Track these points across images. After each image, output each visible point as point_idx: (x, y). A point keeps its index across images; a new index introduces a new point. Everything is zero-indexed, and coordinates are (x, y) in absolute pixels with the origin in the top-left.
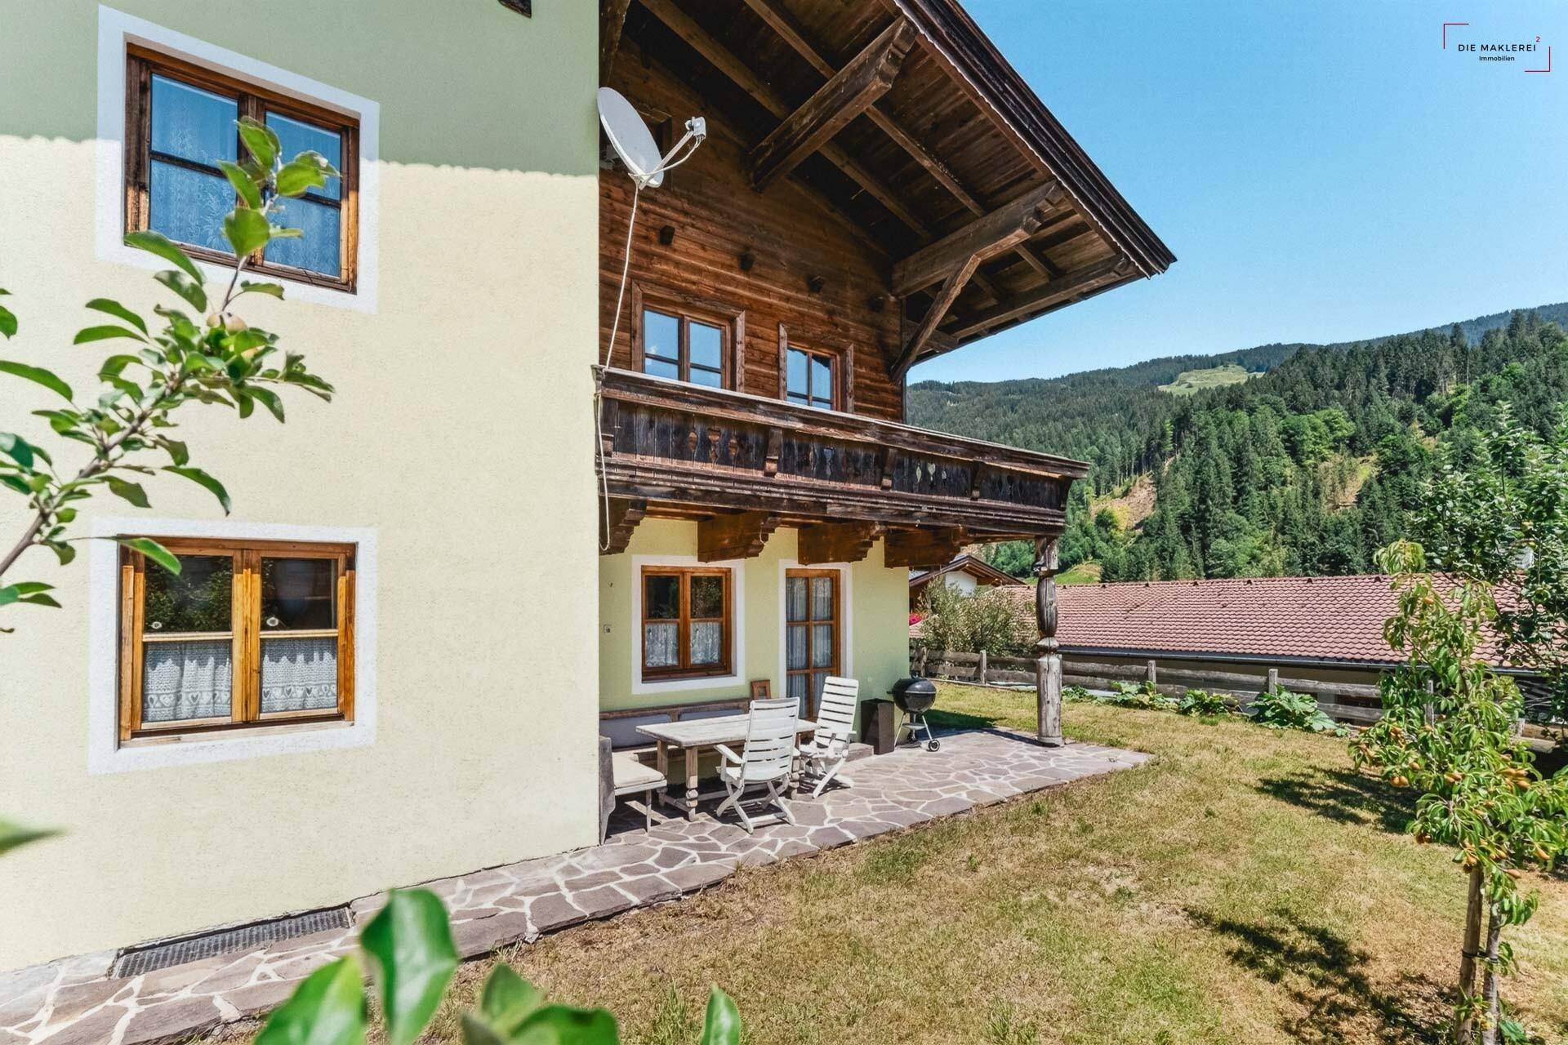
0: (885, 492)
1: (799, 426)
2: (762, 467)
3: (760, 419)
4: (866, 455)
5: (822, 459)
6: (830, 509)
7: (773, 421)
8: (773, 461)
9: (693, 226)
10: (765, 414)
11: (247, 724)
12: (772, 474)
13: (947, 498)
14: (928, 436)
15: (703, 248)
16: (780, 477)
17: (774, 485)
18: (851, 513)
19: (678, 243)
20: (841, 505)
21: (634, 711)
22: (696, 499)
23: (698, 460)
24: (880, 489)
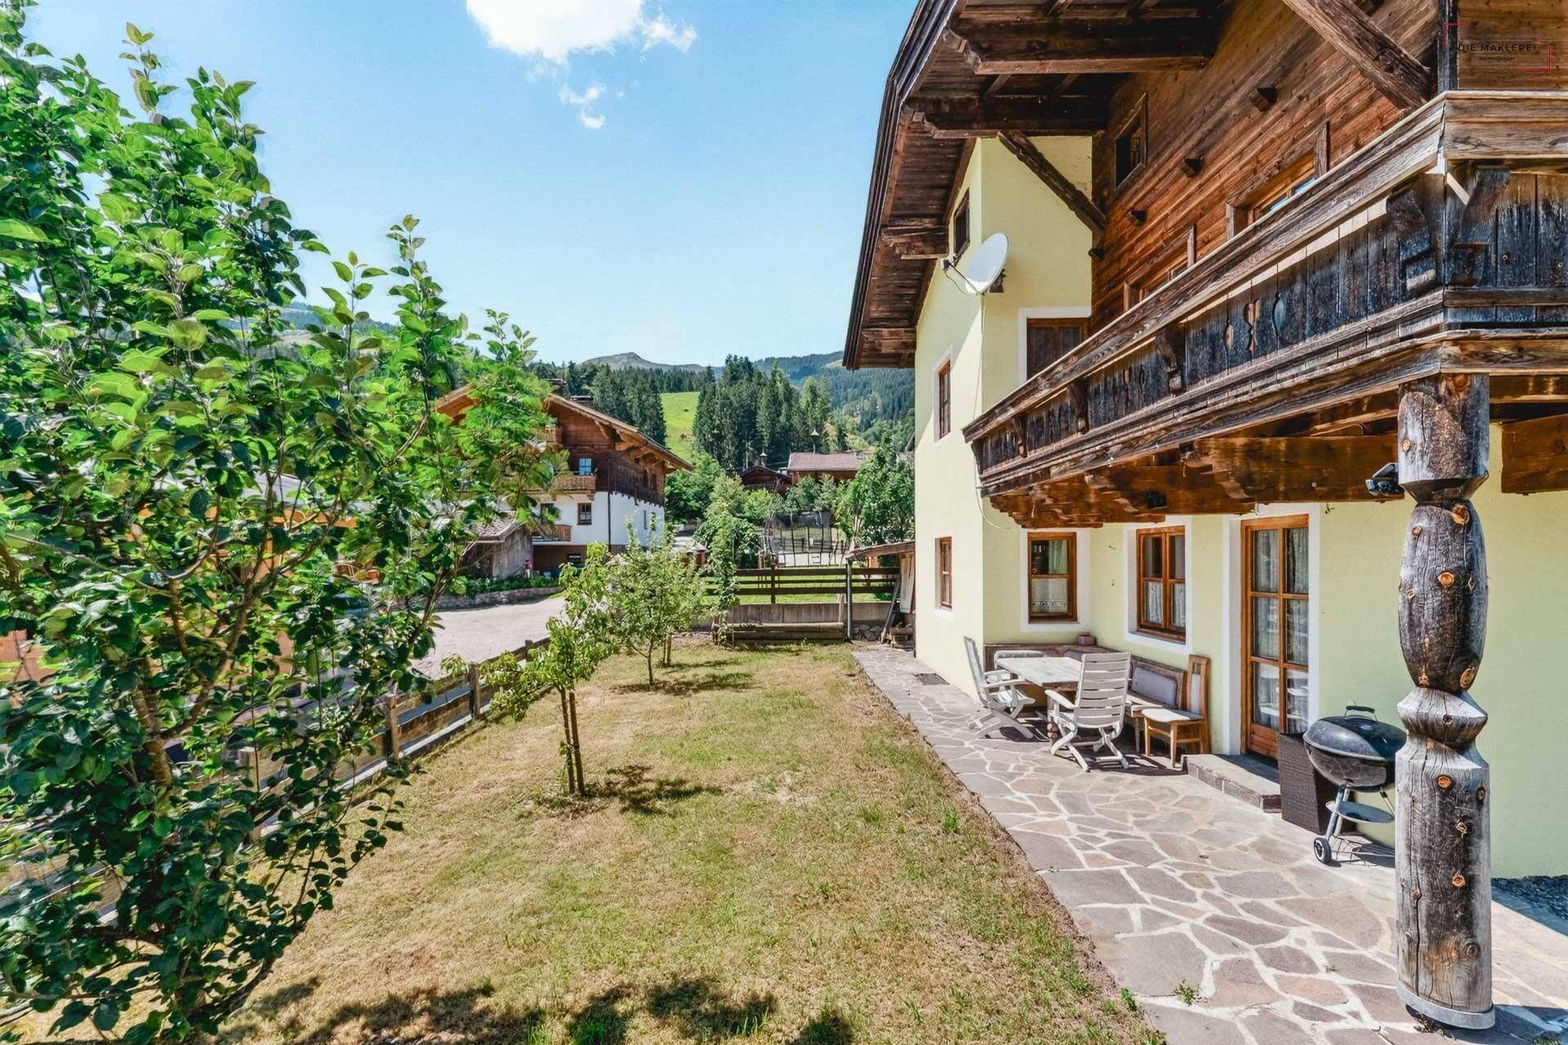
6: (1052, 472)
8: (1020, 444)
9: (1160, 180)
12: (1025, 456)
15: (1167, 191)
20: (1057, 465)
22: (1002, 489)
24: (1079, 435)
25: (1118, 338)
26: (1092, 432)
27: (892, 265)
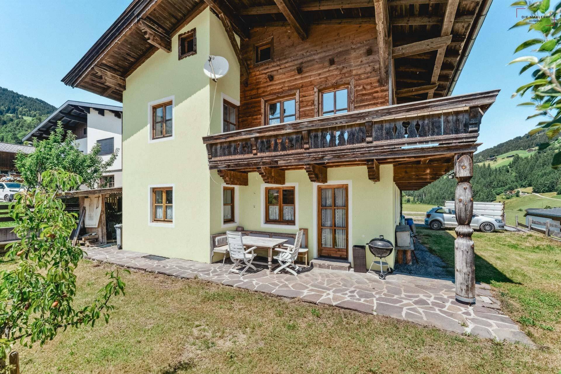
0: (308, 151)
1: (258, 135)
2: (251, 153)
3: (244, 137)
4: (296, 138)
5: (276, 143)
6: (279, 162)
7: (248, 136)
8: (255, 149)
9: (281, 69)
10: (245, 135)
11: (164, 221)
12: (256, 154)
13: (357, 145)
14: (318, 120)
15: (284, 74)
16: (259, 155)
17: (257, 158)
18: (290, 162)
19: (276, 77)
20: (284, 160)
21: (259, 232)
22: (232, 167)
23: (228, 155)
24: (304, 150)
25: (350, 119)
26: (311, 150)
27: (130, 41)
